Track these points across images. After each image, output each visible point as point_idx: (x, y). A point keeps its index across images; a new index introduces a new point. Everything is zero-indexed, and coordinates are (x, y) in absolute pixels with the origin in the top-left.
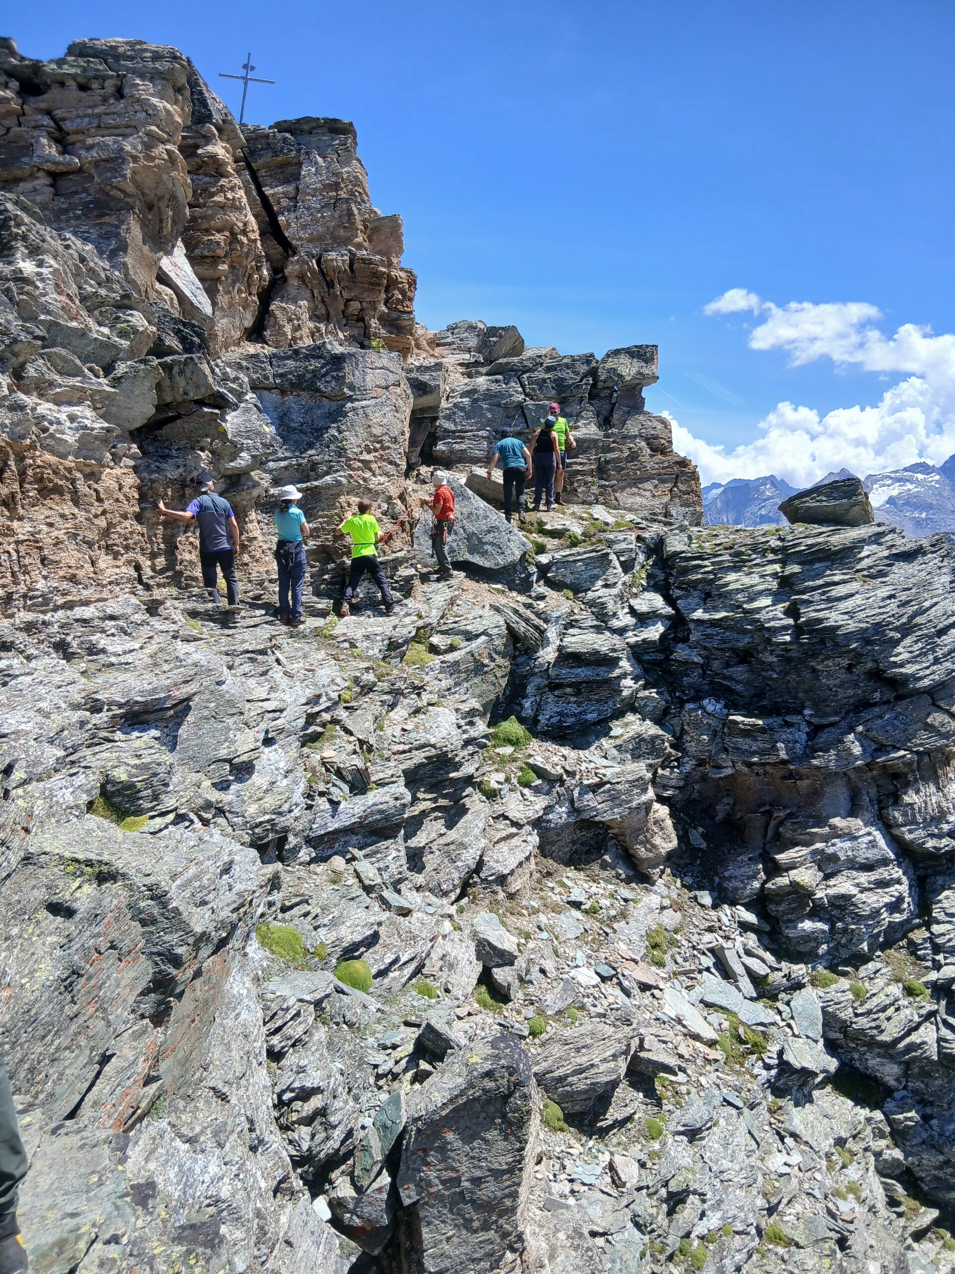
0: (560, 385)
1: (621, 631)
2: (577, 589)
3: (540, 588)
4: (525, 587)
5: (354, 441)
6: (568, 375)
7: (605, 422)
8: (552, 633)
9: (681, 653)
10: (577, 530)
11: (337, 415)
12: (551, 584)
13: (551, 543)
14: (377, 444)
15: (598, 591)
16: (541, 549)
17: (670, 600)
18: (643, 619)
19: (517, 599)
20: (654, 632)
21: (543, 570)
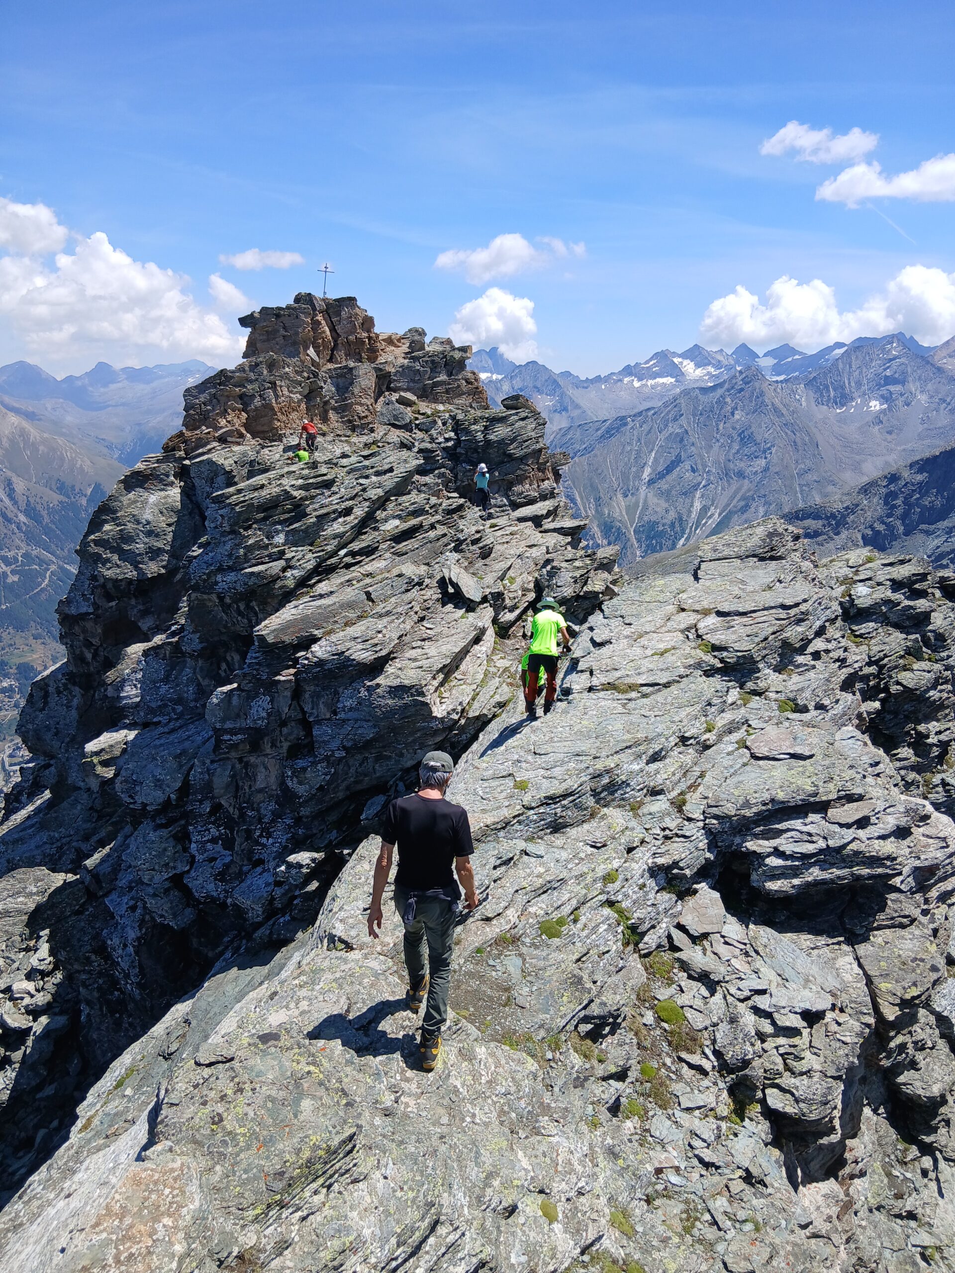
0: (433, 362)
1: (440, 443)
2: (427, 432)
3: (416, 431)
4: (411, 431)
5: (356, 391)
6: (436, 358)
7: (450, 374)
8: (416, 444)
9: (459, 450)
10: (429, 412)
11: (352, 383)
12: (420, 430)
13: (420, 417)
14: (363, 390)
15: (433, 432)
16: (417, 419)
17: (456, 434)
18: (447, 440)
19: (407, 435)
20: (450, 444)
21: (417, 426)
